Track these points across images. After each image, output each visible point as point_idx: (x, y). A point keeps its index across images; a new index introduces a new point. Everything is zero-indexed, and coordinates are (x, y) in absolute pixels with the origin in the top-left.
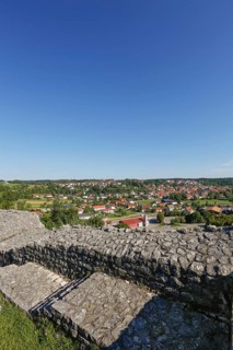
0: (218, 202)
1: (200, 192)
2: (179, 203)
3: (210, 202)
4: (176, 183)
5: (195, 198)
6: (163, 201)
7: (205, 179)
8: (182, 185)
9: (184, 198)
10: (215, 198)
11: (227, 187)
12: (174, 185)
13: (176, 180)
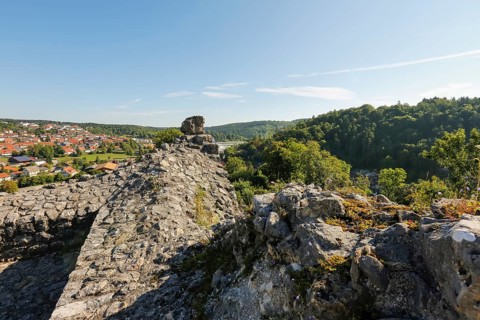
0: (113, 156)
1: (87, 143)
2: (49, 161)
3: (102, 157)
4: (41, 127)
5: (79, 153)
6: (12, 161)
7: (93, 125)
8: (55, 131)
9: (59, 152)
10: (109, 151)
11: (124, 137)
12: (38, 132)
13: (41, 123)
